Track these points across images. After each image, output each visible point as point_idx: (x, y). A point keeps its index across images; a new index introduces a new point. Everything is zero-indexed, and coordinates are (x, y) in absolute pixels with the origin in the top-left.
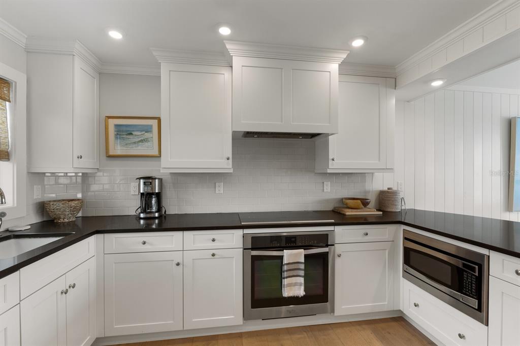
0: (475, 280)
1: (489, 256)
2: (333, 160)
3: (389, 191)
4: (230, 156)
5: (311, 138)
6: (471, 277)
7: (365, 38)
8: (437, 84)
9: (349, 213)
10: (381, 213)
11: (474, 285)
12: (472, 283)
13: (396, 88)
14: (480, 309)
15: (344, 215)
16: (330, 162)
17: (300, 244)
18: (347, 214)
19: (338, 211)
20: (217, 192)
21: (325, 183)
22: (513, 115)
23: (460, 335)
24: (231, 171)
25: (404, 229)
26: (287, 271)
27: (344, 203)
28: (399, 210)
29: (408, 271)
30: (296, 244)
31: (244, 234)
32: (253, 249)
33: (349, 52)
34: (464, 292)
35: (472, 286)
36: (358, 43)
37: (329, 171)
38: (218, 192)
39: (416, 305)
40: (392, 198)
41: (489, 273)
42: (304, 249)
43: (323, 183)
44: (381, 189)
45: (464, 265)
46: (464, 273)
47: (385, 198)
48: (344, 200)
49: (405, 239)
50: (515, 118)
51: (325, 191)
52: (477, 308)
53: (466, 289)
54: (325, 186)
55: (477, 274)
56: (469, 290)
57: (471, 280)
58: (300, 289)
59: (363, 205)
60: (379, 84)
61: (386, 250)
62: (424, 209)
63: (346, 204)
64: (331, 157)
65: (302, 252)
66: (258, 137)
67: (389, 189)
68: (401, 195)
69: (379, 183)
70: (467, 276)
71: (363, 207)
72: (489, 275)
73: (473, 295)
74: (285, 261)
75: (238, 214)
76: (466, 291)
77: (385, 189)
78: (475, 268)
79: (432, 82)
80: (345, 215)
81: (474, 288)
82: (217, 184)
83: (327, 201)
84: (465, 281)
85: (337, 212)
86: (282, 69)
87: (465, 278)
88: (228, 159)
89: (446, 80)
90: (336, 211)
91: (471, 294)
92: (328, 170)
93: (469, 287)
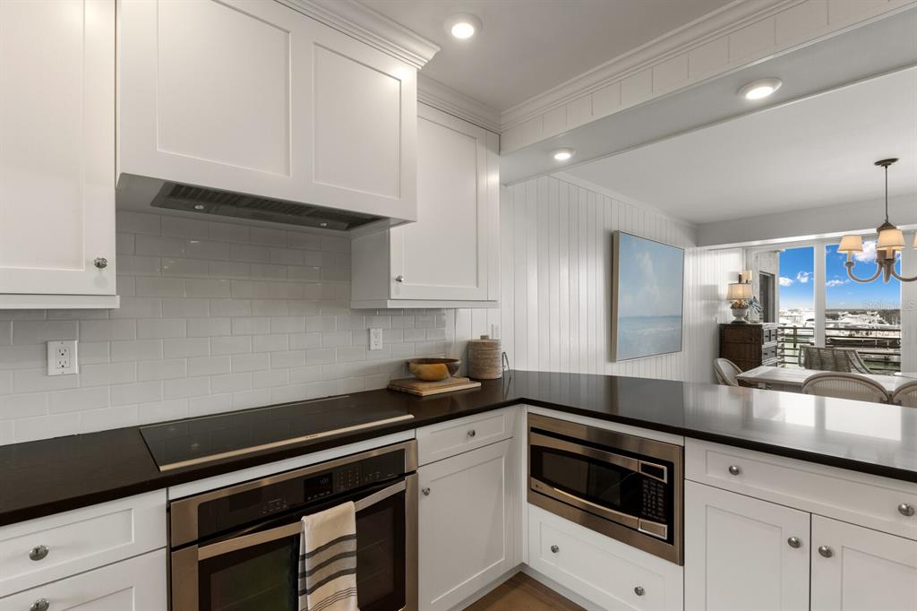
0: (662, 491)
1: (684, 447)
2: (399, 280)
3: (484, 341)
4: (110, 255)
5: (348, 228)
6: (656, 487)
7: (478, 22)
8: (563, 157)
9: (427, 390)
10: (479, 384)
11: (660, 500)
12: (657, 497)
13: (502, 153)
14: (670, 540)
15: (419, 396)
16: (394, 285)
17: (342, 489)
18: (425, 393)
19: (403, 390)
20: (54, 369)
21: (372, 331)
22: (615, 228)
23: (636, 590)
24: (115, 303)
25: (529, 413)
26: (312, 572)
27: (412, 370)
28: (500, 376)
29: (539, 490)
30: (332, 492)
31: (169, 502)
32: (203, 540)
33: (439, 49)
34: (643, 513)
35: (657, 502)
36: (463, 31)
37: (390, 305)
38: (59, 371)
39: (554, 550)
40: (490, 354)
41: (684, 476)
42: (355, 499)
43: (369, 330)
44: (468, 338)
45: (644, 468)
46: (644, 481)
47: (479, 355)
48: (412, 365)
49: (533, 430)
50: (618, 232)
51: (372, 349)
52: (666, 538)
53: (647, 507)
54: (372, 335)
55: (665, 481)
56: (652, 509)
57: (656, 491)
58: (347, 604)
59: (450, 372)
60: (475, 138)
61: (501, 457)
62: (526, 370)
63: (419, 373)
64: (394, 275)
65: (349, 508)
66: (207, 211)
67: (483, 337)
68: (503, 348)
69: (466, 328)
70: (649, 485)
71: (448, 375)
72: (684, 479)
73: (660, 516)
74: (308, 545)
75: (138, 431)
76: (648, 512)
77: (476, 337)
78: (662, 470)
79: (556, 153)
80: (421, 397)
81: (661, 504)
82: (53, 347)
83: (378, 368)
84: (644, 495)
85: (400, 392)
86: (288, 32)
87: (645, 490)
88: (100, 265)
89: (575, 153)
90: (398, 389)
91: (656, 515)
92: (389, 301)
93: (652, 505)
